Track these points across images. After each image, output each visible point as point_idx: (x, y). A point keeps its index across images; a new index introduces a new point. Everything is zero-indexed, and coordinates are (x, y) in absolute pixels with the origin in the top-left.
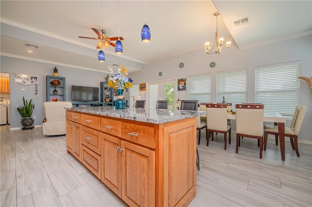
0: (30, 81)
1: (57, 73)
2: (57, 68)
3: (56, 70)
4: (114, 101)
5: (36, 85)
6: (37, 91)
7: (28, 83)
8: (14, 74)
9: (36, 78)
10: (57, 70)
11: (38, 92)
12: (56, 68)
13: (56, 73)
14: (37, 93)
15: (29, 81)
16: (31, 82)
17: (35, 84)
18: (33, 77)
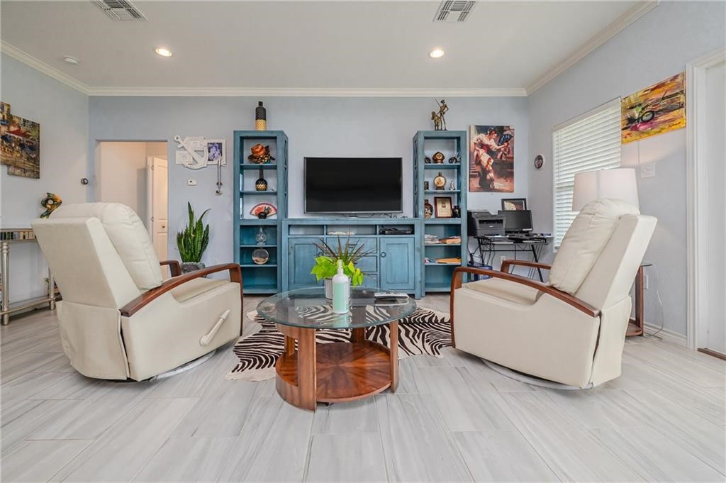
0: (207, 155)
1: (265, 119)
2: (264, 106)
3: (261, 113)
4: (469, 214)
5: (219, 166)
6: (221, 184)
7: (202, 161)
8: (175, 141)
9: (220, 144)
10: (264, 109)
11: (222, 187)
12: (261, 104)
13: (261, 122)
14: (222, 190)
15: (203, 157)
16: (209, 160)
17: (217, 163)
18: (214, 144)
